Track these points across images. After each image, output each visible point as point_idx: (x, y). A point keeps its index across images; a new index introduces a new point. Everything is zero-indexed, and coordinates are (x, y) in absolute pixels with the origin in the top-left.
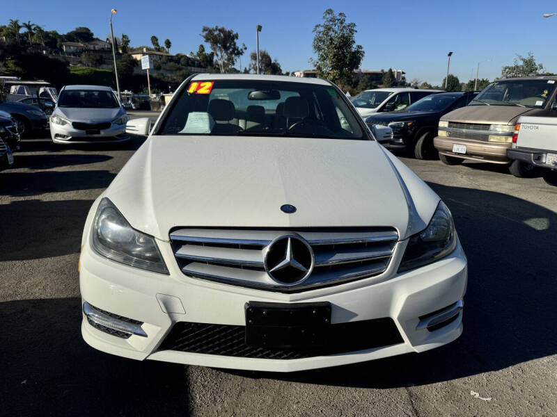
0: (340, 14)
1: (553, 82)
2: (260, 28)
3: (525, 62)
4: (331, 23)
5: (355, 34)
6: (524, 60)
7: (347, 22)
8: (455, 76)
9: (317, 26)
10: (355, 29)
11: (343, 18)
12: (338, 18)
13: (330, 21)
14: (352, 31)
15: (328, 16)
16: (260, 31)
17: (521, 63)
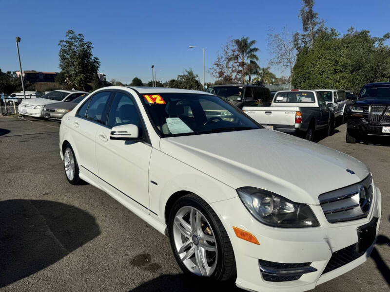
0: (80, 35)
1: (242, 88)
2: (19, 40)
3: (189, 73)
4: (73, 40)
5: (92, 50)
6: (188, 72)
7: (85, 41)
8: (139, 78)
9: (61, 41)
10: (92, 46)
11: (82, 37)
12: (78, 37)
13: (72, 38)
14: (89, 47)
15: (70, 35)
16: (19, 42)
17: (186, 74)
